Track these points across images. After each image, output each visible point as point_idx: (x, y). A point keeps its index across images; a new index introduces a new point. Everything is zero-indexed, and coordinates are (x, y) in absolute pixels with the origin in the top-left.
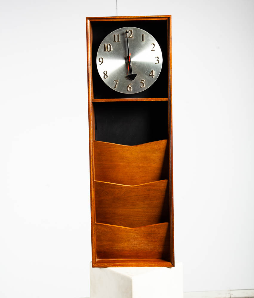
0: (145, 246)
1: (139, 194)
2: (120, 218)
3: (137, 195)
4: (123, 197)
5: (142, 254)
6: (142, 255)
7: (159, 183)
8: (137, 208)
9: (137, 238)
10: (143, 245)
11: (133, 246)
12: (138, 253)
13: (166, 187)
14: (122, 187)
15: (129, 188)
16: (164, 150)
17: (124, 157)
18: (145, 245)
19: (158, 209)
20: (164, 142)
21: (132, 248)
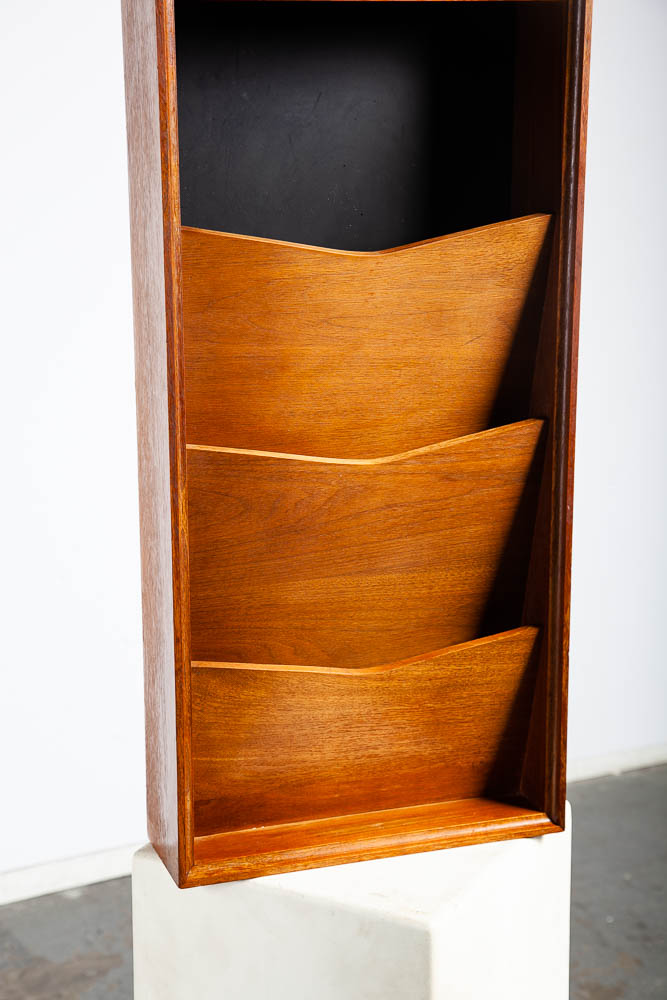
0: (415, 748)
1: (398, 500)
2: (297, 624)
3: (389, 506)
4: (324, 519)
5: (397, 787)
6: (397, 790)
7: (501, 438)
8: (384, 571)
9: (387, 714)
10: (407, 745)
11: (359, 754)
12: (380, 786)
13: (528, 458)
14: (322, 469)
15: (356, 472)
16: (528, 268)
17: (332, 315)
18: (418, 744)
19: (479, 566)
20: (530, 229)
21: (357, 762)
